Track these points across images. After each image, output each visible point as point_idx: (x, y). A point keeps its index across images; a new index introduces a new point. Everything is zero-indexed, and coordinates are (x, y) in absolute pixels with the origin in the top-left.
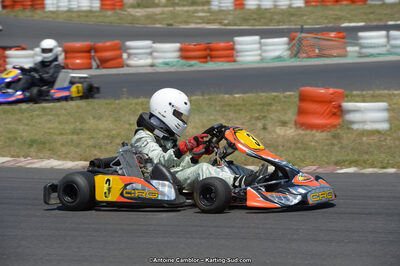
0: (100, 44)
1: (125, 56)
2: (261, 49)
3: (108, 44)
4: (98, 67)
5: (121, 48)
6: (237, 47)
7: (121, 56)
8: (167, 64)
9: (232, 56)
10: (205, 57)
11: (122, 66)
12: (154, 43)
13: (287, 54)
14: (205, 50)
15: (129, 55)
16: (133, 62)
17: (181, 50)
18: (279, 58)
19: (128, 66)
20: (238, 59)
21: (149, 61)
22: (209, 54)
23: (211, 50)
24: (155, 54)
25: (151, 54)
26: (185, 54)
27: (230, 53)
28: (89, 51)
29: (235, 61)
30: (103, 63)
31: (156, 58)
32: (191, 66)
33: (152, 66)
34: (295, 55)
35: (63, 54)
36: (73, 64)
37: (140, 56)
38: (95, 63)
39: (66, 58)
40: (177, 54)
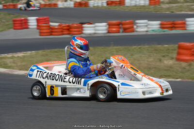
0: (124, 22)
1: (135, 27)
3: (128, 21)
4: (123, 32)
5: (133, 23)
6: (187, 23)
7: (133, 27)
8: (153, 31)
9: (184, 27)
10: (172, 28)
11: (133, 31)
12: (149, 21)
14: (171, 24)
15: (137, 26)
16: (138, 30)
17: (161, 24)
19: (137, 32)
20: (188, 28)
21: (146, 29)
22: (173, 26)
23: (175, 24)
24: (149, 26)
25: (146, 26)
26: (162, 26)
27: (183, 26)
28: (119, 25)
29: (185, 29)
30: (125, 30)
31: (149, 28)
32: (164, 32)
33: (147, 31)
35: (108, 26)
36: (112, 31)
37: (142, 27)
38: (121, 30)
39: (109, 28)
40: (159, 26)
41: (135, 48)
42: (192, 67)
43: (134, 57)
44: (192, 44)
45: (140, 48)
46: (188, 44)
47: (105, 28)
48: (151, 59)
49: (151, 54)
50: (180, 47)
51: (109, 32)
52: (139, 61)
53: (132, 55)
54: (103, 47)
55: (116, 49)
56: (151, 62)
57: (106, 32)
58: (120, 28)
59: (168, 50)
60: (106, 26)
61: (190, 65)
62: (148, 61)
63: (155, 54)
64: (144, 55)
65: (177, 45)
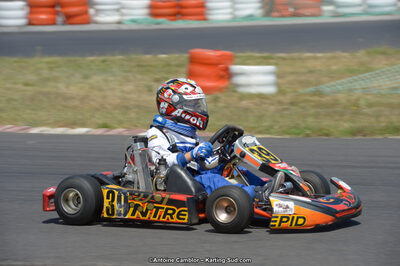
1: (92, 11)
2: (232, 7)
4: (64, 23)
5: (87, 3)
6: (209, 5)
7: (86, 13)
8: (134, 21)
9: (202, 14)
10: (175, 15)
11: (88, 22)
13: (259, 12)
14: (174, 7)
15: (97, 11)
16: (101, 18)
17: (151, 7)
18: (250, 17)
19: (96, 23)
20: (210, 17)
21: (115, 18)
22: (179, 12)
23: (181, 7)
24: (124, 11)
25: (118, 10)
26: (155, 11)
27: (200, 11)
28: (53, 6)
29: (205, 19)
30: (69, 19)
31: (123, 15)
32: (158, 24)
33: (119, 23)
34: (268, 14)
35: (27, 10)
36: (38, 19)
37: (108, 13)
38: (60, 19)
39: (31, 13)
40: (146, 11)
41: (92, 61)
42: (221, 105)
43: (91, 81)
44: (218, 53)
45: (104, 61)
46: (211, 53)
47: (22, 13)
48: (129, 87)
49: (129, 74)
50: (193, 60)
51: (30, 24)
52: (101, 90)
53: (86, 77)
54: (15, 59)
55: (48, 63)
56: (129, 93)
57: (23, 22)
58: (57, 13)
59: (169, 65)
60: (22, 9)
61: (216, 100)
62: (123, 91)
63: (139, 77)
64: (111, 78)
65: (186, 56)
